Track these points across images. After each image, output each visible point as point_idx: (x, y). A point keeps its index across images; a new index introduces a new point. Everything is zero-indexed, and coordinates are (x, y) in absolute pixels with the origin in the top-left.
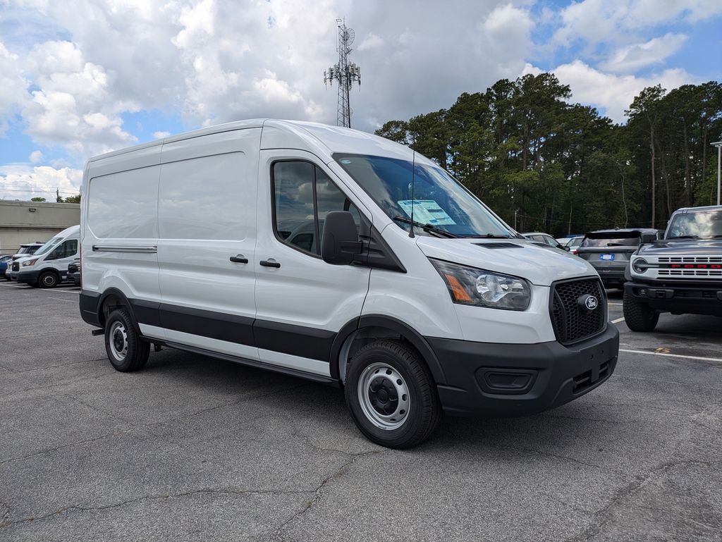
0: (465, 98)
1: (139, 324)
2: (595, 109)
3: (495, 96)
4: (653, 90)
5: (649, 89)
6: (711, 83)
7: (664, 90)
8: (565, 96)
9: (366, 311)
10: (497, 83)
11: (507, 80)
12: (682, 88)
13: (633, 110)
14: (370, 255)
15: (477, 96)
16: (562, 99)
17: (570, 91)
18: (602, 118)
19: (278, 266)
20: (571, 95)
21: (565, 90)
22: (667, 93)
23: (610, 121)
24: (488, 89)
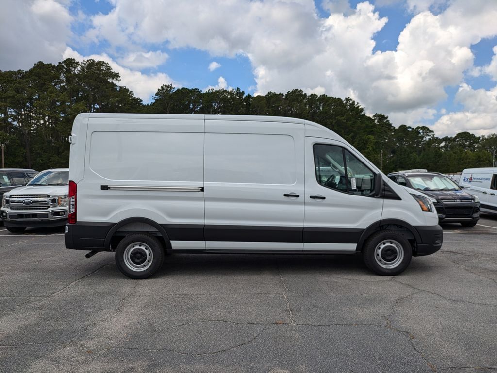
0: (40, 65)
1: (171, 241)
2: (132, 91)
3: (65, 69)
4: (168, 87)
5: (166, 86)
6: (196, 89)
7: (174, 88)
8: (116, 79)
9: (384, 218)
10: (67, 60)
11: (74, 59)
12: (183, 89)
13: (157, 97)
14: (386, 193)
15: (50, 66)
16: (115, 82)
17: (120, 77)
18: (137, 98)
19: (324, 198)
20: (120, 80)
21: (116, 76)
22: (175, 90)
23: (141, 101)
24: (59, 63)
